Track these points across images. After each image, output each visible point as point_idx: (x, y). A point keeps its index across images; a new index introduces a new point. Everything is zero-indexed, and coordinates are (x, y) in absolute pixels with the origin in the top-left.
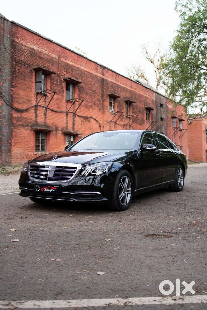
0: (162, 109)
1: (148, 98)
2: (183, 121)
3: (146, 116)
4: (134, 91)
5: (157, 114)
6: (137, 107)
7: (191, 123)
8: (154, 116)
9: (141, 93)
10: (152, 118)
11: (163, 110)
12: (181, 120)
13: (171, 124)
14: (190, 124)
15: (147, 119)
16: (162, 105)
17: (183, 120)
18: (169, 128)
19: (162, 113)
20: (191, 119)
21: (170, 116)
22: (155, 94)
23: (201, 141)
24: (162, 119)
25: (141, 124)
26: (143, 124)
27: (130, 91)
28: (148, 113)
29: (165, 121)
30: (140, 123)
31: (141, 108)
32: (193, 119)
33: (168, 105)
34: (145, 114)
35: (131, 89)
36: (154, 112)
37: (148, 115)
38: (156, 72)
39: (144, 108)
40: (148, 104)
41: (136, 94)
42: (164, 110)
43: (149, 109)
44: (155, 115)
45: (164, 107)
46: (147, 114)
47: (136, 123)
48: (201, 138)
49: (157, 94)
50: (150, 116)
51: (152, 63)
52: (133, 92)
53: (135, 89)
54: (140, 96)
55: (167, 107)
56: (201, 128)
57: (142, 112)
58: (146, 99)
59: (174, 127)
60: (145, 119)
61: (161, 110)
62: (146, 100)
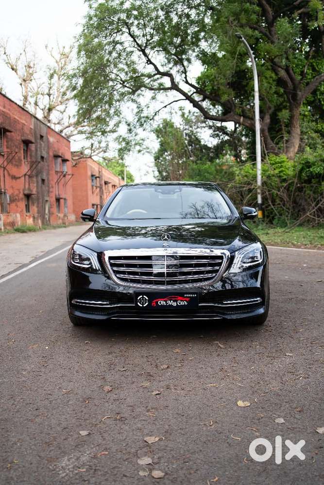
0: (42, 143)
1: (25, 125)
2: (67, 162)
3: (24, 153)
4: (7, 113)
5: (36, 150)
6: (12, 140)
7: (76, 164)
8: (33, 154)
9: (16, 117)
10: (31, 156)
11: (43, 145)
12: (65, 161)
13: (53, 167)
14: (74, 166)
15: (24, 159)
16: (42, 137)
17: (68, 160)
18: (51, 172)
19: (42, 148)
20: (77, 160)
21: (51, 154)
22: (33, 119)
23: (86, 191)
24: (42, 158)
25: (17, 166)
26: (21, 166)
27: (3, 113)
28: (26, 149)
29: (46, 162)
30: (17, 163)
31: (17, 140)
32: (79, 159)
33: (49, 137)
34: (23, 150)
35: (4, 110)
36: (32, 147)
37: (26, 151)
38: (22, 85)
39: (21, 140)
40: (25, 135)
41: (10, 117)
42: (45, 145)
43: (27, 143)
44: (35, 151)
45: (44, 140)
46: (24, 150)
47: (12, 164)
48: (87, 185)
49: (36, 120)
50: (29, 153)
51: (14, 71)
52: (6, 115)
53: (9, 110)
54: (16, 122)
55: (48, 141)
56: (86, 172)
57: (19, 147)
58: (23, 126)
59: (56, 170)
60: (23, 157)
61: (41, 145)
62: (22, 129)
